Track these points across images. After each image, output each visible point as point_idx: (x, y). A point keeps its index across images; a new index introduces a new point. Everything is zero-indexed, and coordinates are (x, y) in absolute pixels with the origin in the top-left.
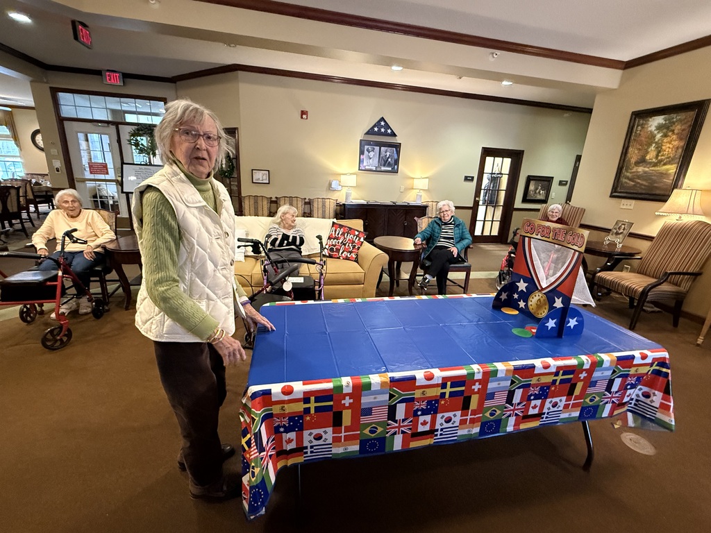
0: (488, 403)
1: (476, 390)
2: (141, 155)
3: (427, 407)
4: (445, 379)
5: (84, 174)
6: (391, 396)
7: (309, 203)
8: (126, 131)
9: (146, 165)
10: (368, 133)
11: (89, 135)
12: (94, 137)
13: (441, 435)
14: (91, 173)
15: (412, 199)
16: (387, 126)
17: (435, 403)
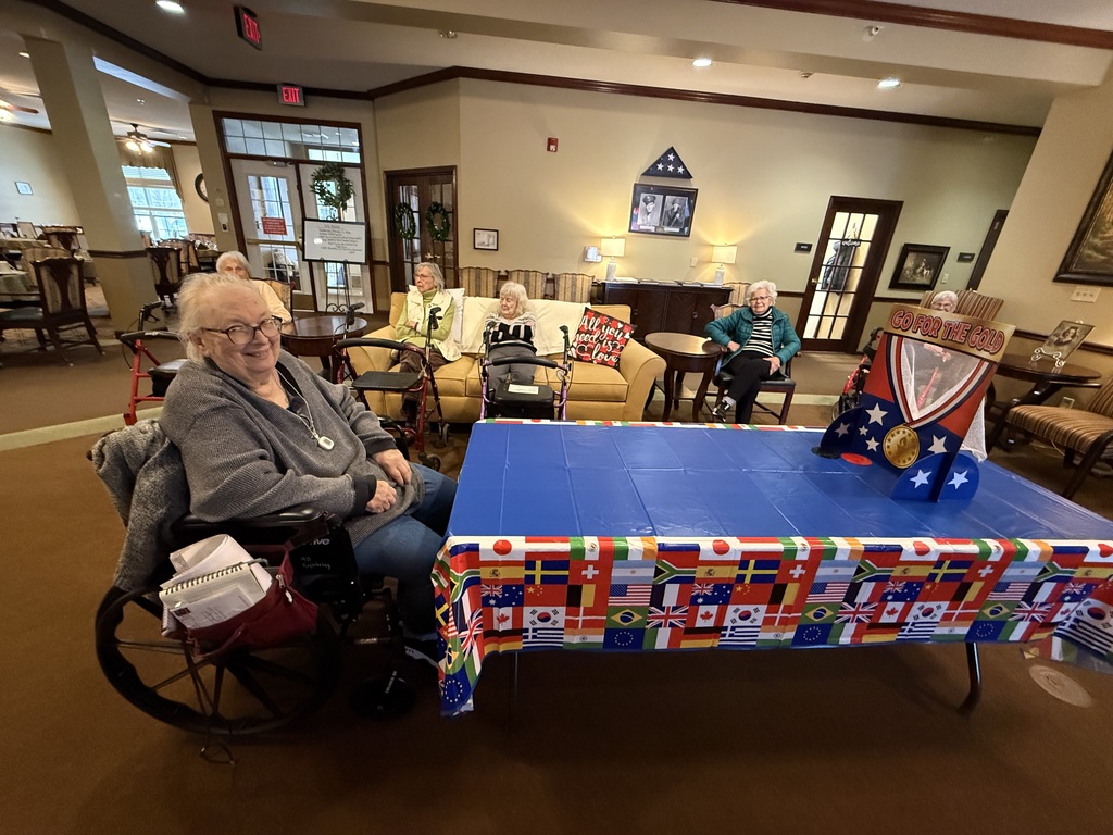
0: (812, 598)
1: (796, 576)
2: (328, 208)
3: (713, 593)
4: (747, 556)
5: (256, 234)
6: (658, 572)
7: (553, 281)
8: (308, 172)
9: (334, 221)
10: (647, 173)
11: (262, 178)
12: (269, 182)
13: (731, 635)
14: (265, 232)
15: (707, 277)
16: (678, 162)
17: (727, 589)
